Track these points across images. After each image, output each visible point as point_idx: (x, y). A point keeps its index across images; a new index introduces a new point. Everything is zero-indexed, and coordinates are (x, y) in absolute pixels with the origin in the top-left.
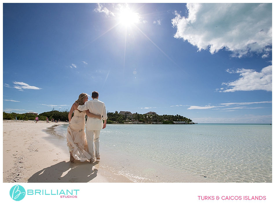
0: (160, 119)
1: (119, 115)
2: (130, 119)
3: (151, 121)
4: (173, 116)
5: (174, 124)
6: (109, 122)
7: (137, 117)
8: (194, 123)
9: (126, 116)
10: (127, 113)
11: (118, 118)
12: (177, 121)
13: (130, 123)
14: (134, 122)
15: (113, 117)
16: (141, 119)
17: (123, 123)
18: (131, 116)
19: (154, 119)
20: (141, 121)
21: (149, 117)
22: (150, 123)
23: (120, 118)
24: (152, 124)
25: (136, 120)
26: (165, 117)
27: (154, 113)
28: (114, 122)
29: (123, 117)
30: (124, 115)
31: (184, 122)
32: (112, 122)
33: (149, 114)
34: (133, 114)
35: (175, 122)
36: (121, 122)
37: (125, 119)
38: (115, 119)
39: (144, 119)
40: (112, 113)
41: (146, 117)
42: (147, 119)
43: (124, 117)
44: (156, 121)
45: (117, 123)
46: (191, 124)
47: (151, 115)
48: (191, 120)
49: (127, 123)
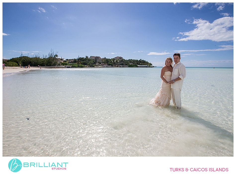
0: (126, 63)
1: (89, 60)
2: (100, 63)
3: (119, 64)
4: (137, 60)
5: (138, 67)
6: (81, 66)
7: (106, 61)
8: (153, 67)
9: (96, 60)
10: (97, 58)
11: (88, 62)
12: (141, 65)
13: (100, 66)
14: (103, 65)
15: (83, 62)
16: (110, 63)
17: (94, 67)
18: (101, 60)
19: (121, 63)
20: (109, 65)
21: (117, 61)
22: (117, 67)
23: (91, 62)
24: (120, 67)
25: (105, 64)
26: (130, 61)
27: (120, 58)
28: (86, 66)
29: (93, 62)
30: (94, 59)
31: (146, 65)
32: (83, 66)
33: (117, 59)
34: (102, 59)
35: (138, 65)
36: (92, 66)
37: (95, 63)
38: (86, 63)
39: (112, 63)
40: (83, 58)
41: (114, 61)
42: (114, 63)
43: (95, 61)
44: (123, 64)
45: (88, 67)
46: (152, 67)
47: (119, 60)
48: (152, 64)
49: (97, 66)
